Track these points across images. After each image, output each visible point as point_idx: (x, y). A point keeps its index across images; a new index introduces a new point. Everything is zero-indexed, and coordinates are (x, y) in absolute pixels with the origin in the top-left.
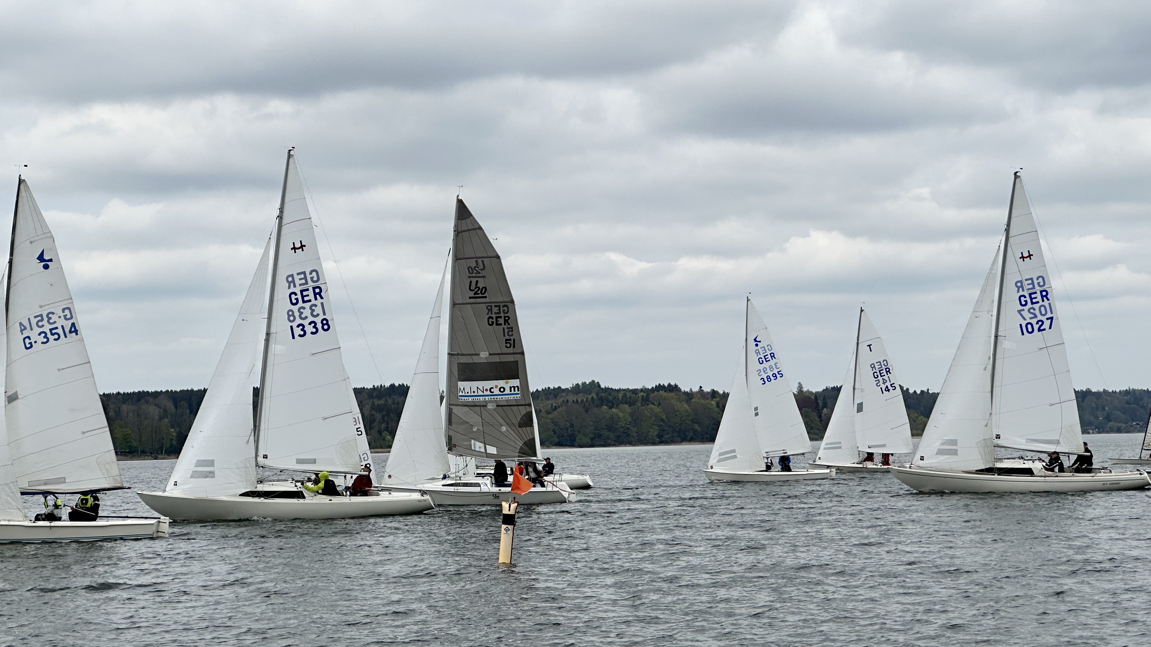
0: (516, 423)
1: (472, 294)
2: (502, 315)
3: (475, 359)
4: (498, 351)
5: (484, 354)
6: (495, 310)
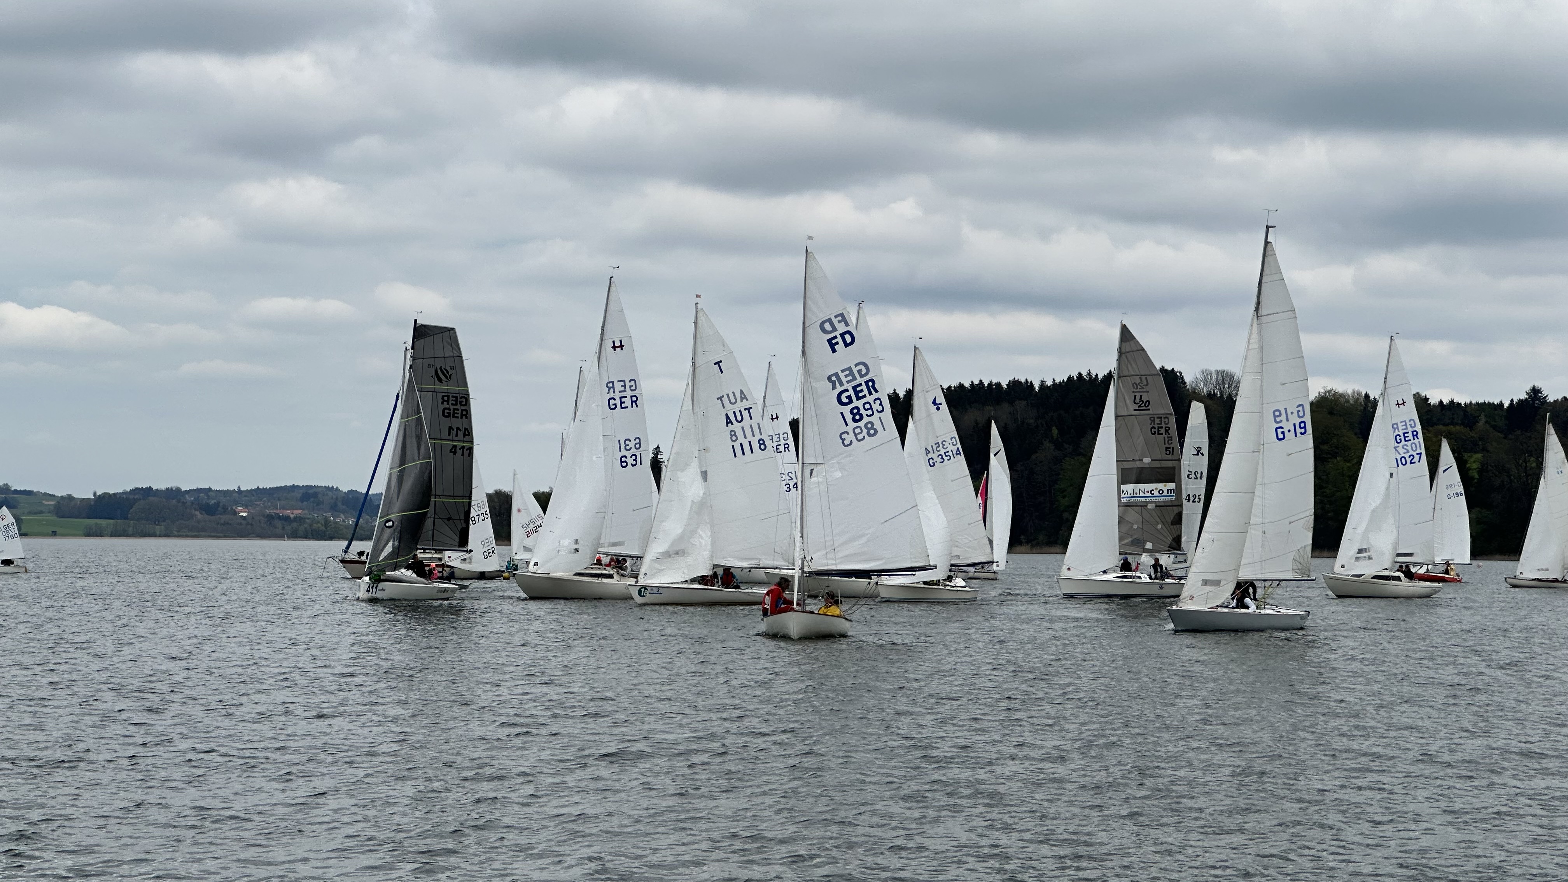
0: (1170, 521)
1: (1136, 407)
2: (1163, 425)
3: (1138, 464)
4: (1159, 457)
5: (1147, 460)
6: (1157, 421)
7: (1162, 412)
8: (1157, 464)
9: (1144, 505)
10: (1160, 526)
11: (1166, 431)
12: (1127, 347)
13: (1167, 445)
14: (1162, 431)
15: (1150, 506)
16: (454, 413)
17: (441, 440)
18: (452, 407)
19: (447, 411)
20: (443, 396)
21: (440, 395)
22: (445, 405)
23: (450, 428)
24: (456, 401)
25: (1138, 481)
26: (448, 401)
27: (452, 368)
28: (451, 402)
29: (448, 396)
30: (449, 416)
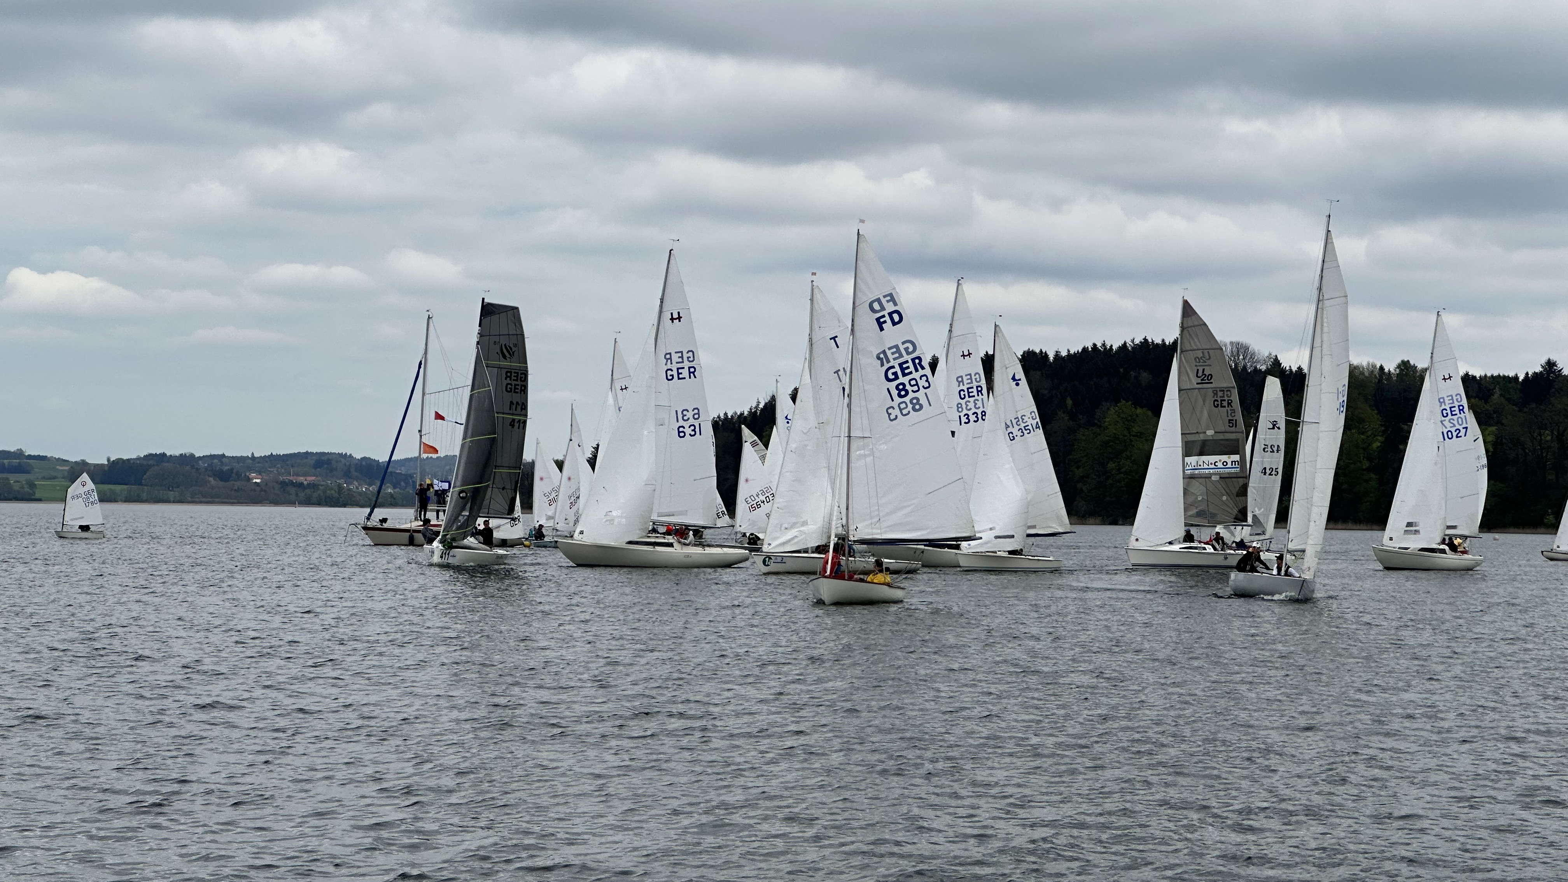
0: (1234, 492)
1: (1199, 380)
2: (1226, 398)
3: (1202, 437)
4: (1223, 429)
5: (1210, 433)
6: (1220, 394)
7: (1225, 385)
8: (1221, 437)
9: (1208, 477)
10: (1224, 498)
11: (1229, 404)
12: (1189, 322)
13: (1230, 418)
14: (1225, 403)
15: (1214, 478)
16: (515, 388)
17: (503, 413)
18: (513, 383)
19: (509, 386)
20: (507, 372)
21: (504, 371)
22: (508, 381)
23: (512, 403)
24: (517, 376)
25: (1201, 454)
26: (510, 377)
27: (515, 345)
28: (513, 378)
29: (511, 373)
30: (511, 391)
